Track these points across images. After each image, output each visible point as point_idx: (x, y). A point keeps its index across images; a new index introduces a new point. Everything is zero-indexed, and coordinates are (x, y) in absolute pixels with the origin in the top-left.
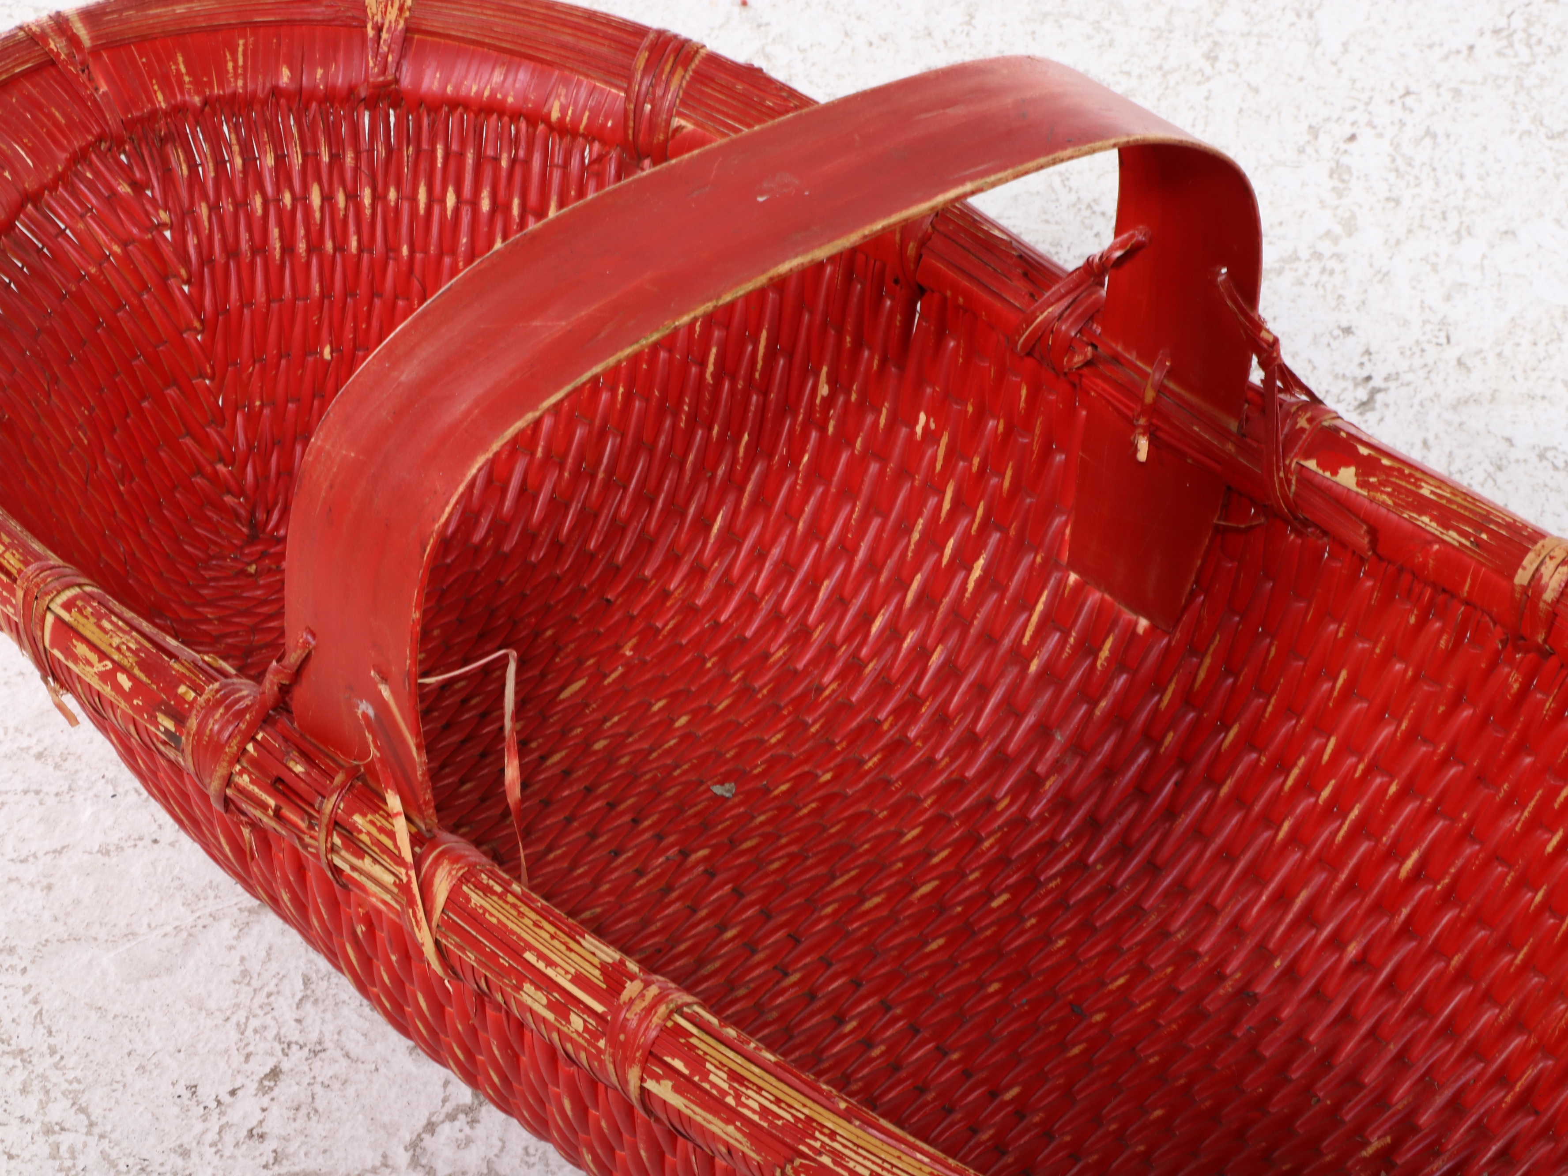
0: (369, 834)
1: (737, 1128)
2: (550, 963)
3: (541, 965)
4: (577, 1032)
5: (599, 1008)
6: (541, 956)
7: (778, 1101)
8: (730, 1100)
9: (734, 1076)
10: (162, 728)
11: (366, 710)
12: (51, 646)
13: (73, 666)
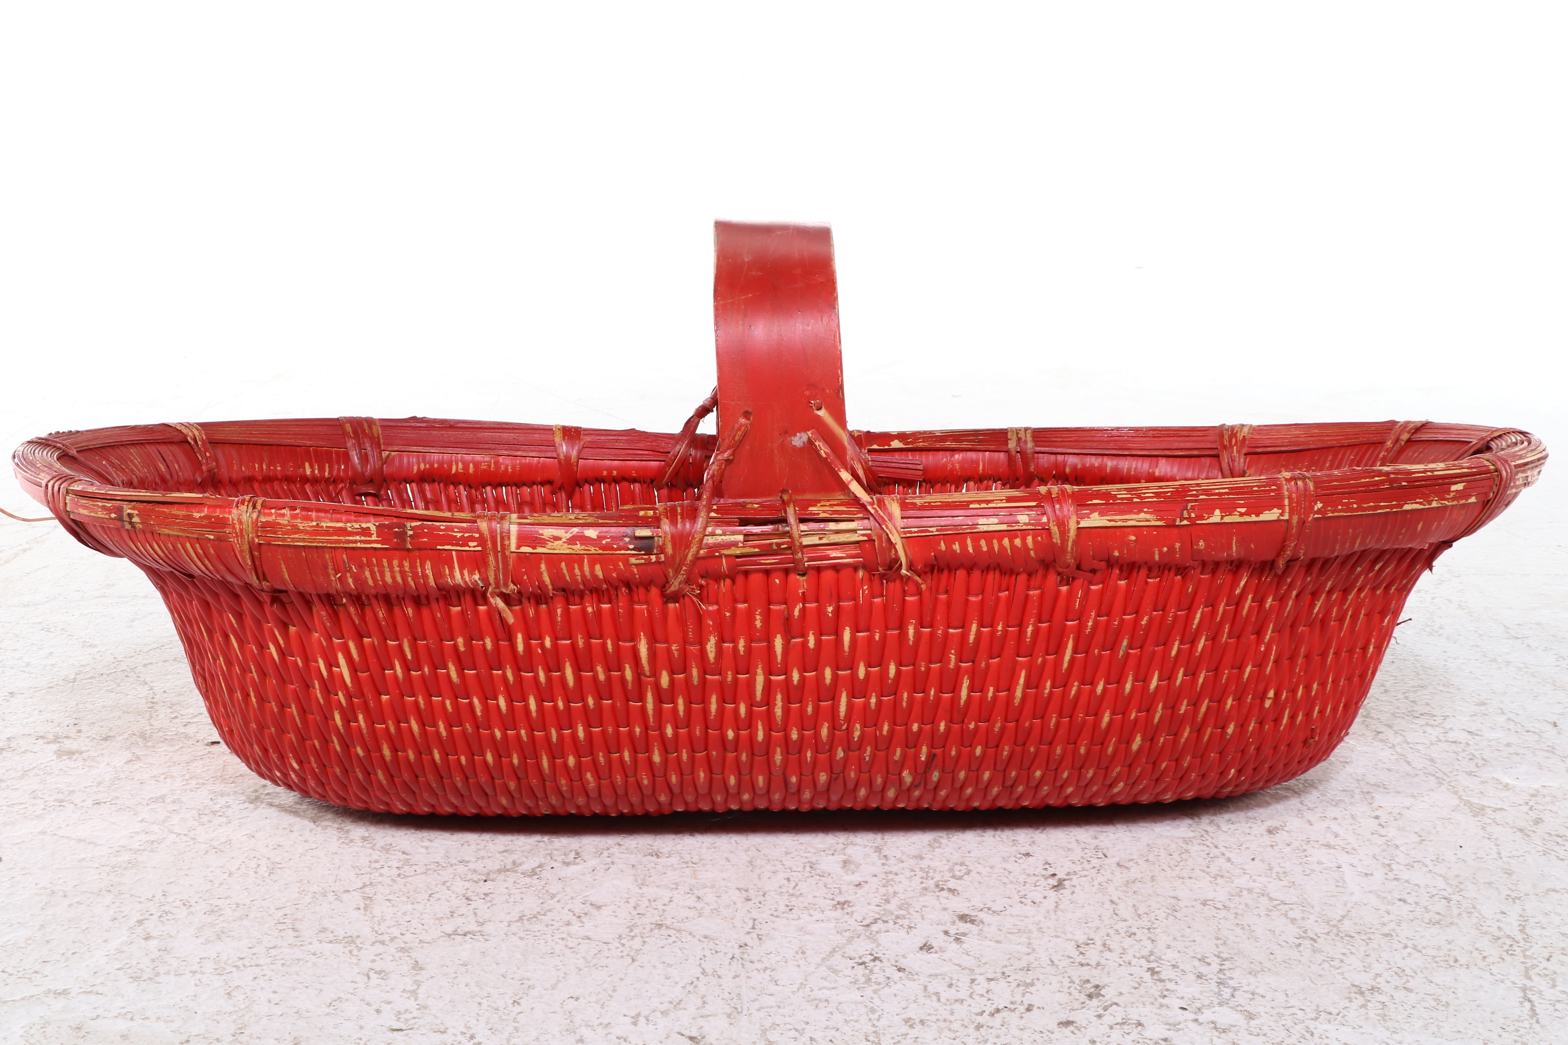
0: (824, 512)
1: (1146, 513)
2: (988, 502)
3: (984, 506)
4: (1025, 524)
5: (1034, 504)
6: (980, 502)
7: (1160, 488)
8: (1135, 500)
10: (631, 547)
11: (799, 440)
12: (518, 547)
13: (540, 550)
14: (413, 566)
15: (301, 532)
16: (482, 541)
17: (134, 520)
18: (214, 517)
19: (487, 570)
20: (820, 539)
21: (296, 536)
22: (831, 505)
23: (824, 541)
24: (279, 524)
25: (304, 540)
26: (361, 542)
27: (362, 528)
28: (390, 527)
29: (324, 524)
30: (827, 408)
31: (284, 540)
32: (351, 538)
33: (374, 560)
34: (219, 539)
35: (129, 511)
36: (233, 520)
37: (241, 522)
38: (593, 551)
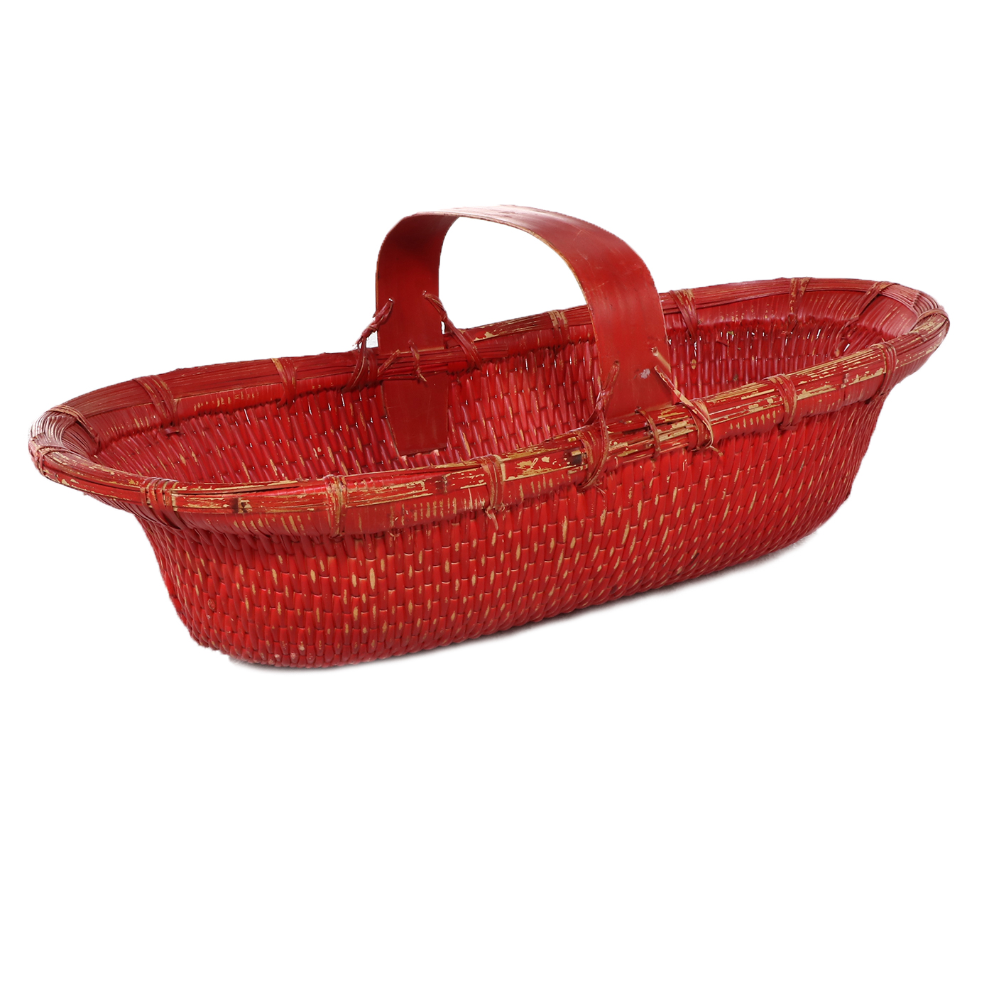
1: (827, 384)
2: (750, 394)
3: (748, 397)
4: (772, 404)
5: (773, 390)
6: (745, 395)
7: (829, 367)
8: (821, 377)
9: (815, 371)
10: (568, 463)
11: (646, 373)
12: (507, 478)
13: (520, 477)
14: (445, 504)
15: (378, 495)
16: (486, 478)
17: (246, 507)
18: (313, 496)
19: (489, 497)
20: (669, 436)
21: (374, 498)
22: (669, 413)
23: (671, 437)
24: (362, 493)
25: (379, 500)
26: (415, 494)
27: (416, 485)
28: (433, 480)
29: (391, 487)
30: (659, 351)
31: (365, 502)
32: (409, 493)
33: (421, 504)
34: (317, 510)
35: (242, 501)
36: (329, 495)
37: (335, 496)
38: (548, 471)
